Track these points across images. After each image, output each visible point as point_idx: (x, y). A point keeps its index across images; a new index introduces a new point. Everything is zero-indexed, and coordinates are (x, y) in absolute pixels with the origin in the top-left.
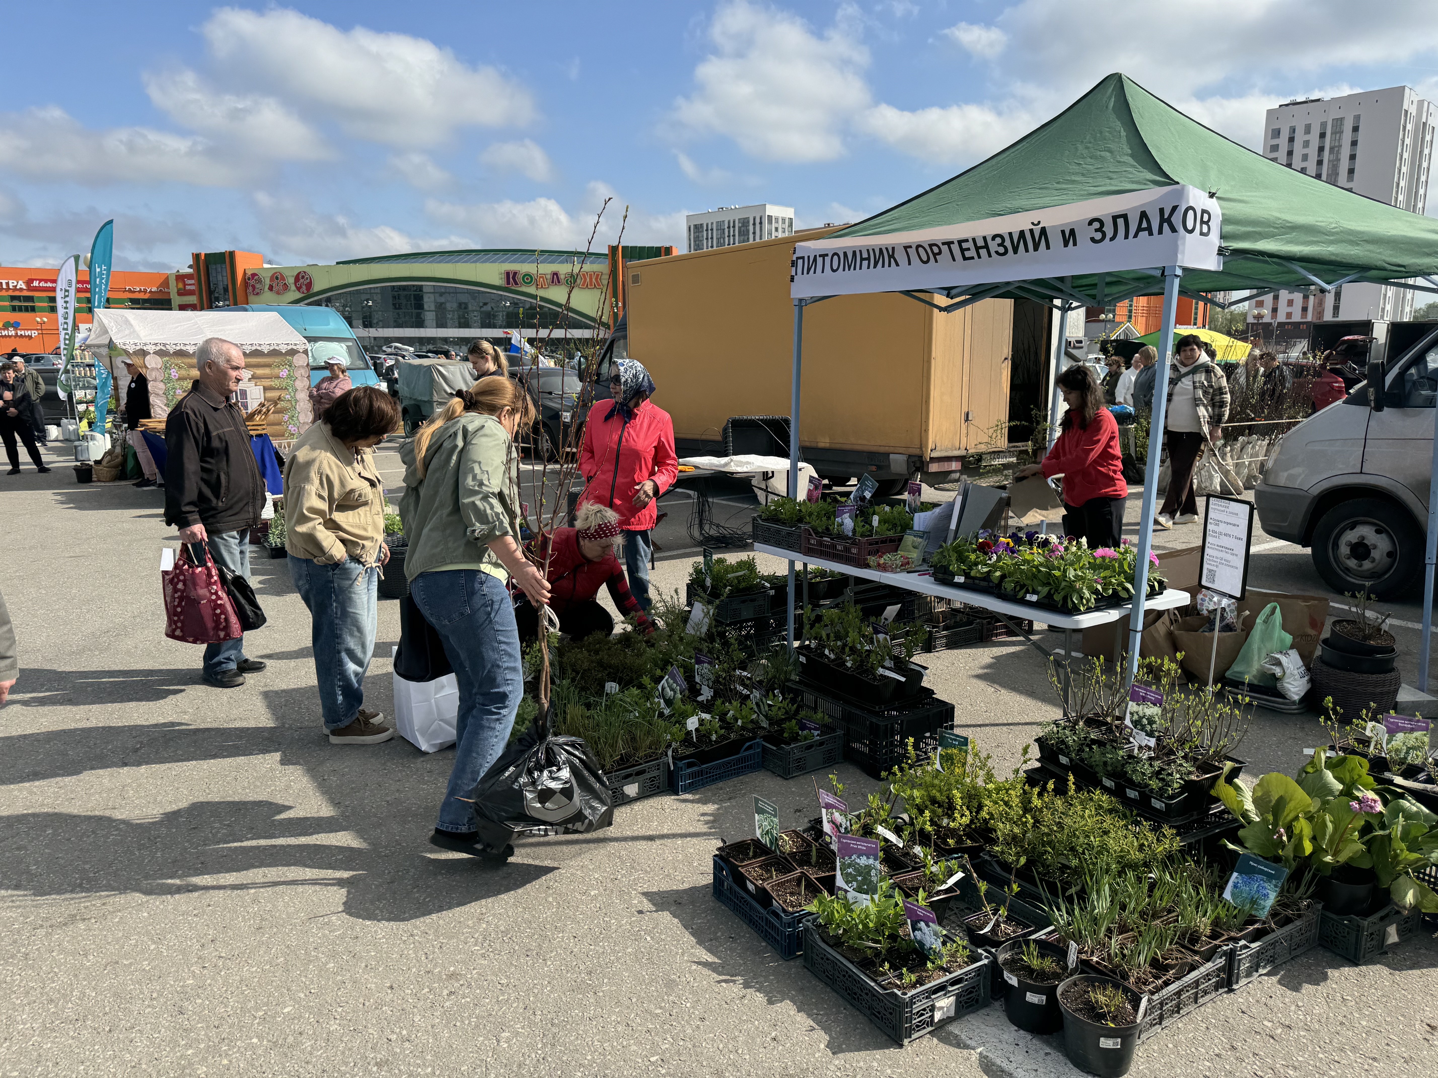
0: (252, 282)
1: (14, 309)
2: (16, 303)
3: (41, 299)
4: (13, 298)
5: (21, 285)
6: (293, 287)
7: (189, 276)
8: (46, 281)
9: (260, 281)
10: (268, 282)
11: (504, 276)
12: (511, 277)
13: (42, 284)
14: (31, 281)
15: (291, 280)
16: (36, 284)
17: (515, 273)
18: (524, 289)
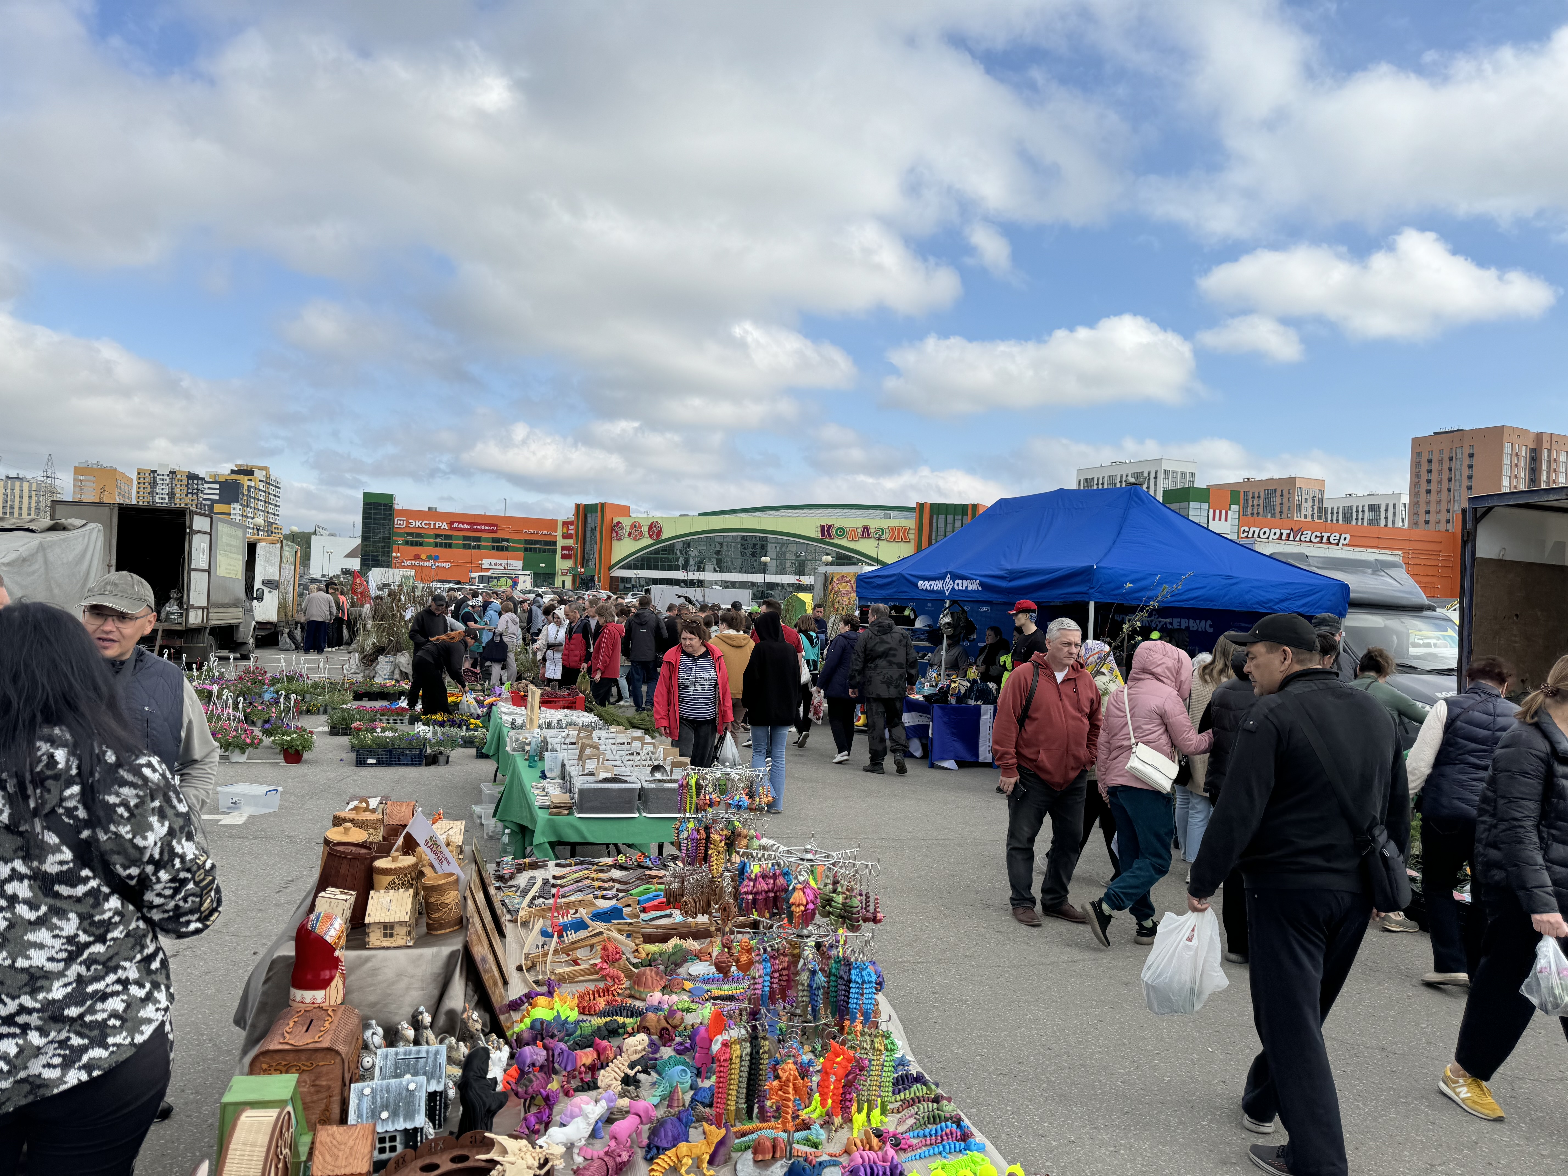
0: (616, 529)
1: (436, 545)
2: (439, 540)
3: (458, 538)
4: (437, 536)
5: (445, 526)
6: (647, 535)
7: (571, 523)
8: (463, 523)
9: (622, 528)
10: (628, 530)
11: (820, 529)
12: (826, 530)
13: (461, 526)
14: (452, 523)
15: (646, 529)
16: (455, 525)
17: (830, 527)
18: (836, 541)
